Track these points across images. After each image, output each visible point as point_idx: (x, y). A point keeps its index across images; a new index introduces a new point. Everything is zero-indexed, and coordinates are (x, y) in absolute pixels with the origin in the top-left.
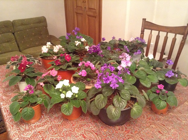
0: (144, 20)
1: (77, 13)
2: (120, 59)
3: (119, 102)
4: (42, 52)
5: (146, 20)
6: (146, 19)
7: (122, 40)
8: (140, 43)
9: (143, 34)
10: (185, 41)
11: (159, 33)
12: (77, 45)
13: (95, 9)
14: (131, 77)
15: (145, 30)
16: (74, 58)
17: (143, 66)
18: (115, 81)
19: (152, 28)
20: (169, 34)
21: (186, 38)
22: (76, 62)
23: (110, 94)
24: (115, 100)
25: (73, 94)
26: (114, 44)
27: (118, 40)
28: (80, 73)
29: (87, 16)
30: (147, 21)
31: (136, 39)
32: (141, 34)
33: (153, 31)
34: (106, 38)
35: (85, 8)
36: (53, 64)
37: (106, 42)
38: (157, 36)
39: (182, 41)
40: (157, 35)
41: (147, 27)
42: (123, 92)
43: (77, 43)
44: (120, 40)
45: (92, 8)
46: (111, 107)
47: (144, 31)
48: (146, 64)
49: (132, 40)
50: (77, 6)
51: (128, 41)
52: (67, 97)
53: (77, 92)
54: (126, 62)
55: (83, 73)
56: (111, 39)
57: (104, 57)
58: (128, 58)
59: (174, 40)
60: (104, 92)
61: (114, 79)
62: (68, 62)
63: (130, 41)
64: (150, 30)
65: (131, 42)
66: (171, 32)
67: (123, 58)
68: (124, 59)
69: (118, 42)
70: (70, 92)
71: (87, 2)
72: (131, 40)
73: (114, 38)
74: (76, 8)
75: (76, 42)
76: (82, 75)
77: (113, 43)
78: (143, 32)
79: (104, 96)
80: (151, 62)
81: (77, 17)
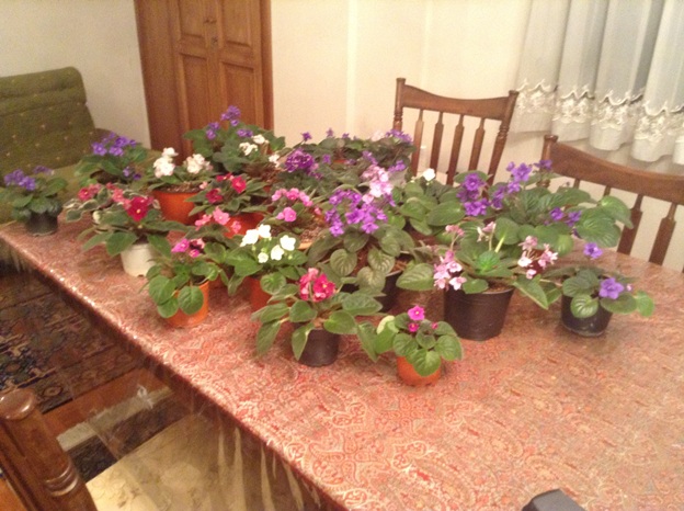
0: (401, 81)
1: (186, 56)
2: (366, 180)
3: (380, 261)
4: (158, 174)
5: (407, 83)
6: (404, 80)
7: (351, 137)
8: (401, 145)
9: (401, 120)
10: (506, 136)
11: (441, 117)
12: (247, 152)
13: (245, 45)
14: (393, 218)
15: (405, 110)
16: (251, 185)
17: (416, 195)
18: (369, 218)
19: (423, 103)
20: (466, 118)
21: (507, 129)
22: (256, 194)
23: (361, 245)
24: (371, 258)
25: (283, 252)
26: (332, 149)
27: (341, 137)
28: (280, 215)
29: (222, 67)
30: (409, 87)
31: (389, 134)
32: (396, 120)
33: (425, 111)
34: (312, 134)
35: (215, 40)
36: (199, 200)
37: (314, 145)
38: (437, 125)
39: (499, 135)
40: (436, 122)
41: (411, 102)
42: (384, 241)
43: (248, 148)
44: (346, 138)
45: (238, 40)
46: (365, 271)
47: (401, 113)
48: (420, 190)
49: (379, 138)
50: (185, 34)
51: (368, 141)
52: (273, 258)
53: (291, 248)
54: (381, 184)
55: (287, 214)
56: (324, 136)
57: (322, 178)
58: (384, 176)
59: (480, 135)
60: (349, 244)
61: (368, 214)
62: (236, 196)
63: (374, 139)
64: (418, 111)
65: (379, 142)
66: (470, 113)
67: (371, 178)
68: (375, 178)
69: (341, 144)
70: (277, 247)
71: (219, 23)
72: (377, 136)
73: (330, 132)
74: (182, 39)
75: (242, 145)
76: (286, 220)
77: (330, 145)
78: (398, 116)
79: (348, 252)
80: (430, 186)
81: (185, 70)
